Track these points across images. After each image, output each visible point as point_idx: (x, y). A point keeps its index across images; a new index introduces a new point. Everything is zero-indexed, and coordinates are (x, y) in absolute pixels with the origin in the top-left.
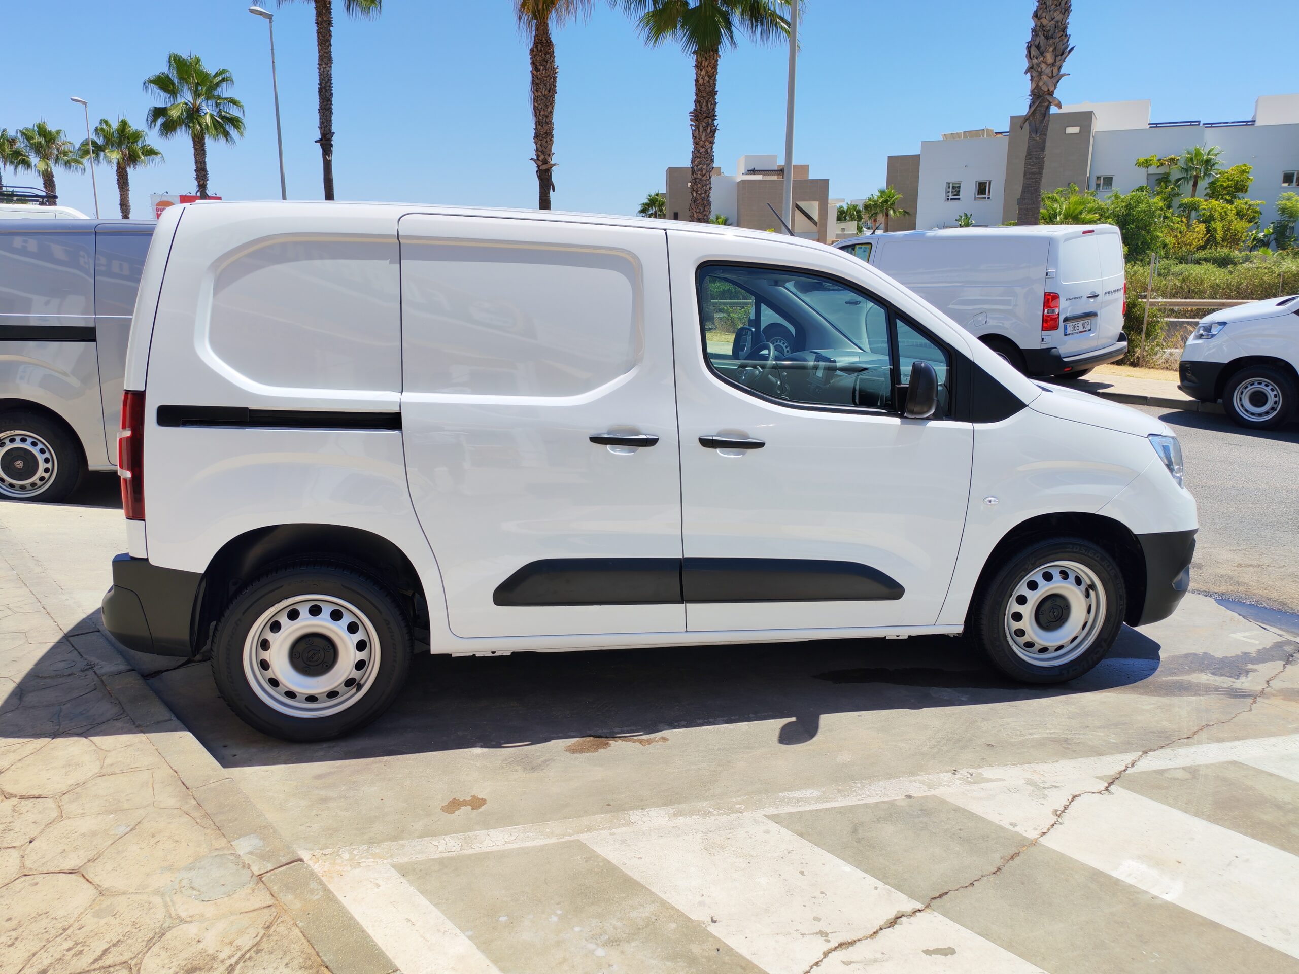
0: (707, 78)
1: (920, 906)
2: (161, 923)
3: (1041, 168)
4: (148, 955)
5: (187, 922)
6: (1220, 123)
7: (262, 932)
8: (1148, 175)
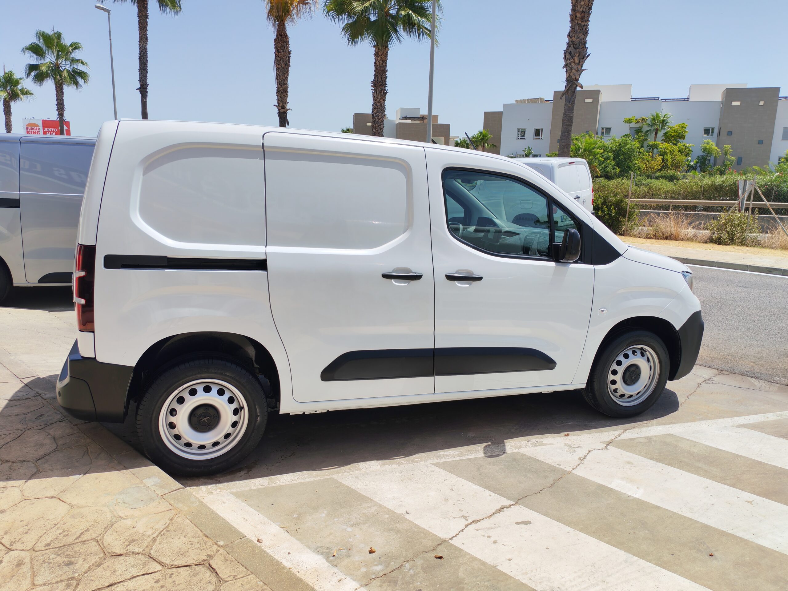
0: (381, 62)
1: (513, 503)
2: (110, 520)
3: (571, 122)
4: (106, 534)
5: (124, 519)
6: (670, 99)
7: (168, 522)
8: (630, 128)
